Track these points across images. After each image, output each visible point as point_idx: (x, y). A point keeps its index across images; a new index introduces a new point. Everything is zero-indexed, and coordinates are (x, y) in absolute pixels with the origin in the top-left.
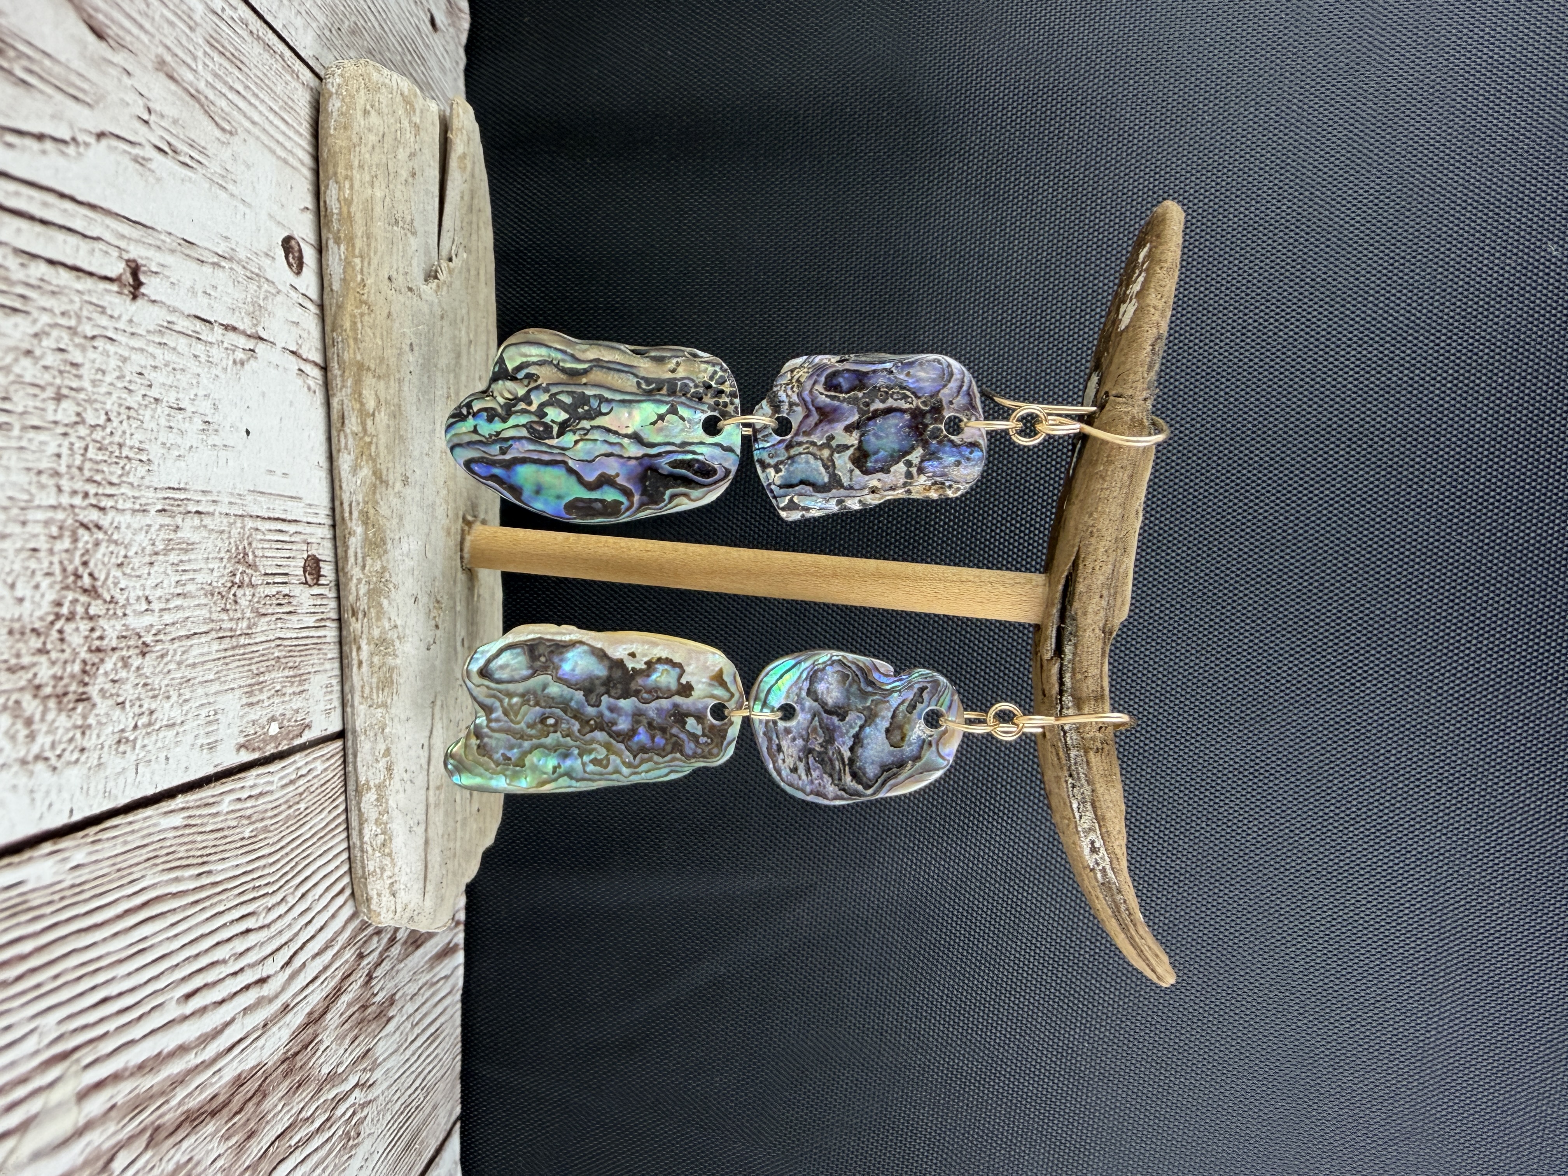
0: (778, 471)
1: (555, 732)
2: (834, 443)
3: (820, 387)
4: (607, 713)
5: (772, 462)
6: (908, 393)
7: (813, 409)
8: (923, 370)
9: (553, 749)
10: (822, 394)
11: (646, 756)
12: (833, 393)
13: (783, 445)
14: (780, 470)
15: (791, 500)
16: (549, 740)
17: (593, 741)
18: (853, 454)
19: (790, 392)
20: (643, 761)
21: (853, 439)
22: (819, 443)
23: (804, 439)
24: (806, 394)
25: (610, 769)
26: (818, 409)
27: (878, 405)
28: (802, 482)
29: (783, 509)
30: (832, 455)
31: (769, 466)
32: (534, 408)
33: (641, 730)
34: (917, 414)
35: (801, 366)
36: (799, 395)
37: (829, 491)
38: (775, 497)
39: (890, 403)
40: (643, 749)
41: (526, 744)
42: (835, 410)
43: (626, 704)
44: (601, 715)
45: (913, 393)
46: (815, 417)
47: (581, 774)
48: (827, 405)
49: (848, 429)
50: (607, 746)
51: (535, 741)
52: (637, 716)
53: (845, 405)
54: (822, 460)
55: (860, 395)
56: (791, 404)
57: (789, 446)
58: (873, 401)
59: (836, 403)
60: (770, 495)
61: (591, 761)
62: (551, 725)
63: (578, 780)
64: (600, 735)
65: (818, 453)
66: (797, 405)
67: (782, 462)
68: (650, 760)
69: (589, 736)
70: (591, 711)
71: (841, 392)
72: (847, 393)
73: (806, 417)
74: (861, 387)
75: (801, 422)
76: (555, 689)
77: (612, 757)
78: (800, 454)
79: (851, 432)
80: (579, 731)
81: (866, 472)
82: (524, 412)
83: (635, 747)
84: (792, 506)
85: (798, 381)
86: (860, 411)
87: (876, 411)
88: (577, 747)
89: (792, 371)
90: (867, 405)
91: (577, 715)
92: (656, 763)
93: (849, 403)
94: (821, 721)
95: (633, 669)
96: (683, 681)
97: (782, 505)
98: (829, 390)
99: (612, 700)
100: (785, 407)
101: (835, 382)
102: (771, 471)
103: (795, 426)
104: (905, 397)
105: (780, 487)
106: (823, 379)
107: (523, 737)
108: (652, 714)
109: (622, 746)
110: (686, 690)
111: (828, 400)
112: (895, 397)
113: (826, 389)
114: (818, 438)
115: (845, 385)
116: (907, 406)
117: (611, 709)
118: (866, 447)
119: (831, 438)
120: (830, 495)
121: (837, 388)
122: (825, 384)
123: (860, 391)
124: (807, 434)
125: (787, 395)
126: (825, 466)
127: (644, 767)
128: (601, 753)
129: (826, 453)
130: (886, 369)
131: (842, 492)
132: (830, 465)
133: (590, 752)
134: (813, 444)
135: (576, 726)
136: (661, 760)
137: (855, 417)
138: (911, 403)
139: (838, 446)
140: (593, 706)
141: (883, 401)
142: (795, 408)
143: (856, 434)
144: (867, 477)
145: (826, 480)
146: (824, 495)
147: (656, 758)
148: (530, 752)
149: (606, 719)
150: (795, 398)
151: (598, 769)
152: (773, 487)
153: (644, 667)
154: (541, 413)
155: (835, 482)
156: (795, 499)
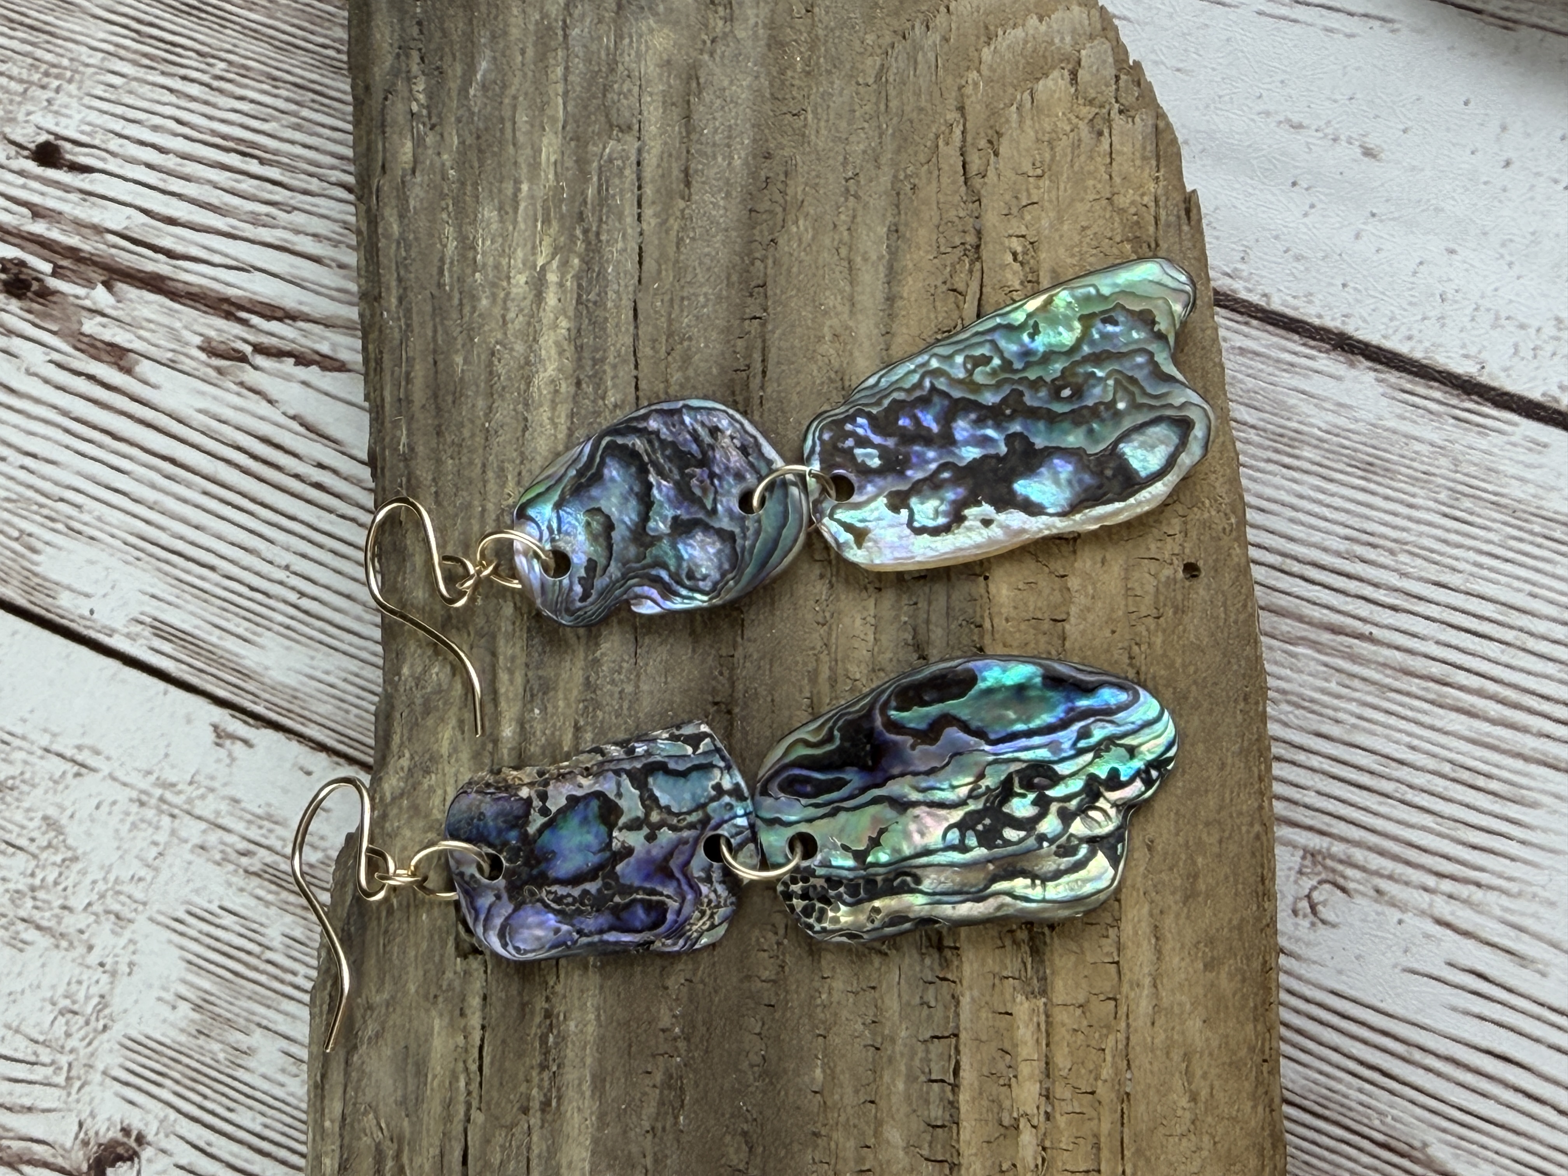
0: (718, 787)
1: (1053, 380)
2: (646, 831)
3: (673, 905)
4: (990, 432)
5: (727, 799)
6: (553, 905)
7: (678, 875)
8: (538, 939)
9: (1049, 356)
10: (668, 897)
11: (918, 393)
12: (654, 898)
13: (713, 823)
14: (714, 787)
15: (696, 748)
16: (1058, 367)
17: (998, 386)
18: (618, 817)
19: (712, 896)
20: (919, 385)
21: (620, 838)
22: (665, 829)
23: (685, 834)
24: (690, 897)
25: (959, 359)
26: (670, 876)
27: (592, 887)
28: (683, 775)
29: (705, 735)
30: (647, 815)
31: (730, 793)
32: (1054, 807)
33: (935, 428)
34: (543, 880)
35: (701, 935)
36: (698, 893)
37: (645, 766)
38: (718, 750)
39: (576, 892)
40: (925, 402)
41: (1086, 349)
42: (648, 877)
43: (971, 453)
44: (998, 427)
45: (547, 906)
46: (674, 865)
47: (996, 336)
48: (663, 884)
49: (628, 851)
50: (978, 388)
51: (1077, 358)
52: (947, 440)
53: (636, 883)
54: (659, 806)
55: (617, 899)
56: (708, 880)
57: (705, 821)
58: (599, 891)
59: (648, 885)
60: (726, 752)
61: (988, 360)
62: (1065, 387)
63: (999, 326)
64: (990, 398)
65: (665, 816)
66: (700, 879)
67: (713, 799)
68: (908, 391)
69: (1006, 390)
70: (1016, 427)
71: (642, 901)
72: (634, 901)
73: (687, 863)
74: (616, 910)
75: (692, 856)
76: (1074, 439)
77: (961, 375)
78: (689, 813)
79: (623, 846)
80: (1021, 394)
81: (599, 795)
82: (1068, 798)
83: (936, 399)
84: (695, 740)
85: (703, 913)
86: (616, 878)
87: (594, 879)
88: (1017, 371)
89: (713, 927)
90: (606, 886)
91: (1033, 414)
92: (900, 389)
93: (630, 887)
94: (703, 507)
95: (978, 504)
96: (904, 512)
97: (707, 740)
98: (658, 902)
99: (992, 451)
100: (716, 875)
101: (653, 915)
102: (727, 784)
103: (701, 851)
104: (558, 900)
105: (711, 766)
106: (670, 917)
107: (1098, 359)
108: (931, 454)
109: (957, 394)
110: (898, 502)
111: (659, 888)
112: (570, 900)
113: (663, 903)
114: (666, 835)
115: (640, 912)
116: (553, 888)
117: (985, 441)
118: (603, 829)
119: (651, 838)
120: (645, 761)
121: (649, 906)
122: (666, 911)
123: (617, 904)
124: (683, 842)
125: (715, 891)
126: (656, 800)
127: (916, 378)
128: (980, 376)
129: (655, 817)
130: (587, 935)
131: (627, 766)
132: (649, 801)
133: (994, 373)
134: (674, 828)
135: (1029, 400)
136: (896, 395)
137: (619, 868)
138: (549, 893)
139: (639, 828)
140: (1015, 435)
141: (586, 892)
142: (702, 874)
143: (616, 845)
144: (597, 788)
145: (651, 780)
146: (651, 759)
147: (900, 396)
148: (1079, 342)
149: (990, 422)
150: (704, 889)
151: (978, 352)
152: (722, 764)
153: (967, 512)
154: (1043, 803)
155: (639, 779)
156: (689, 750)
